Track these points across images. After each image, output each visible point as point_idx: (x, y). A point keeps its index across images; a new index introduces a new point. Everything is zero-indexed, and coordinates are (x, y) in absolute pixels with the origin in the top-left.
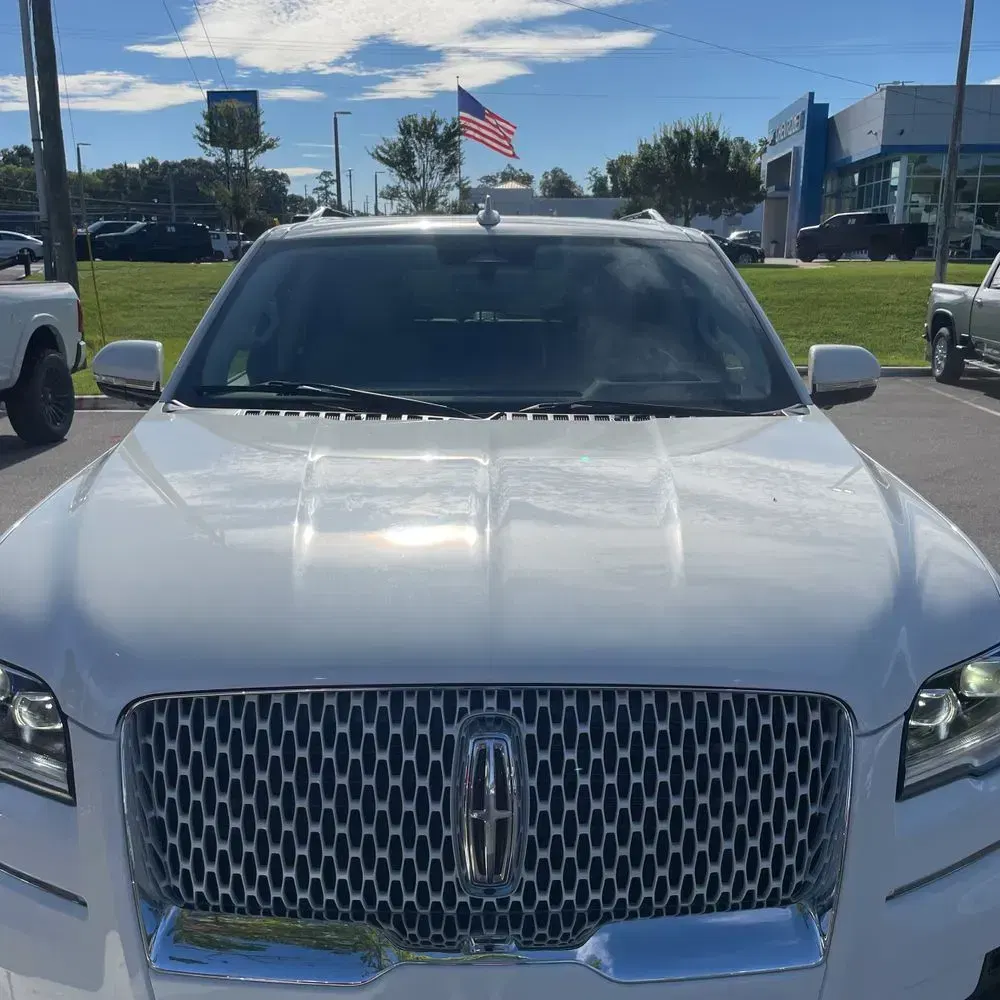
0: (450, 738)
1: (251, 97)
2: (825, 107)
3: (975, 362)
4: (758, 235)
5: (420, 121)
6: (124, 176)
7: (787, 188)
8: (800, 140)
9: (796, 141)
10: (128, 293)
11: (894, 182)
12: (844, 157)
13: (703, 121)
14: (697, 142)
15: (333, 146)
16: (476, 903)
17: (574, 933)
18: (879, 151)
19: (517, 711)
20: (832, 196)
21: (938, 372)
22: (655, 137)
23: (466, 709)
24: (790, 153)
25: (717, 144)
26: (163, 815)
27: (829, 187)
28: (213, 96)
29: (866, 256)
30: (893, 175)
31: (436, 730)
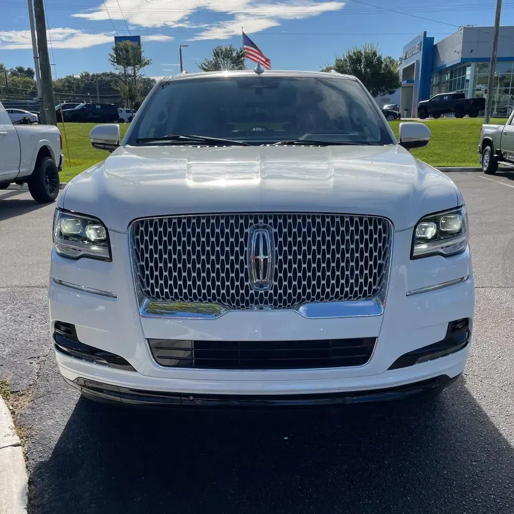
0: (247, 233)
1: (137, 39)
2: (432, 39)
3: (503, 163)
4: (398, 106)
5: (224, 50)
6: (72, 81)
7: (413, 82)
8: (419, 57)
9: (417, 57)
10: (78, 137)
11: (468, 78)
12: (442, 65)
13: (368, 46)
14: (365, 57)
15: (180, 65)
16: (257, 293)
17: (292, 305)
18: (460, 61)
19: (270, 224)
20: (436, 85)
21: (485, 169)
22: (344, 56)
23: (252, 223)
24: (414, 64)
25: (376, 58)
26: (144, 263)
27: (435, 81)
28: (118, 39)
29: (453, 116)
30: (467, 74)
31: (242, 231)
